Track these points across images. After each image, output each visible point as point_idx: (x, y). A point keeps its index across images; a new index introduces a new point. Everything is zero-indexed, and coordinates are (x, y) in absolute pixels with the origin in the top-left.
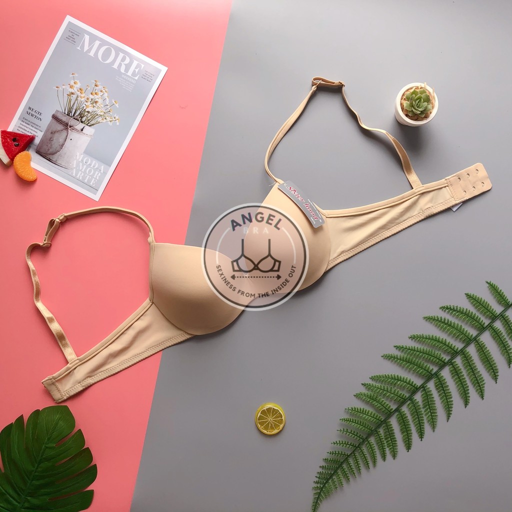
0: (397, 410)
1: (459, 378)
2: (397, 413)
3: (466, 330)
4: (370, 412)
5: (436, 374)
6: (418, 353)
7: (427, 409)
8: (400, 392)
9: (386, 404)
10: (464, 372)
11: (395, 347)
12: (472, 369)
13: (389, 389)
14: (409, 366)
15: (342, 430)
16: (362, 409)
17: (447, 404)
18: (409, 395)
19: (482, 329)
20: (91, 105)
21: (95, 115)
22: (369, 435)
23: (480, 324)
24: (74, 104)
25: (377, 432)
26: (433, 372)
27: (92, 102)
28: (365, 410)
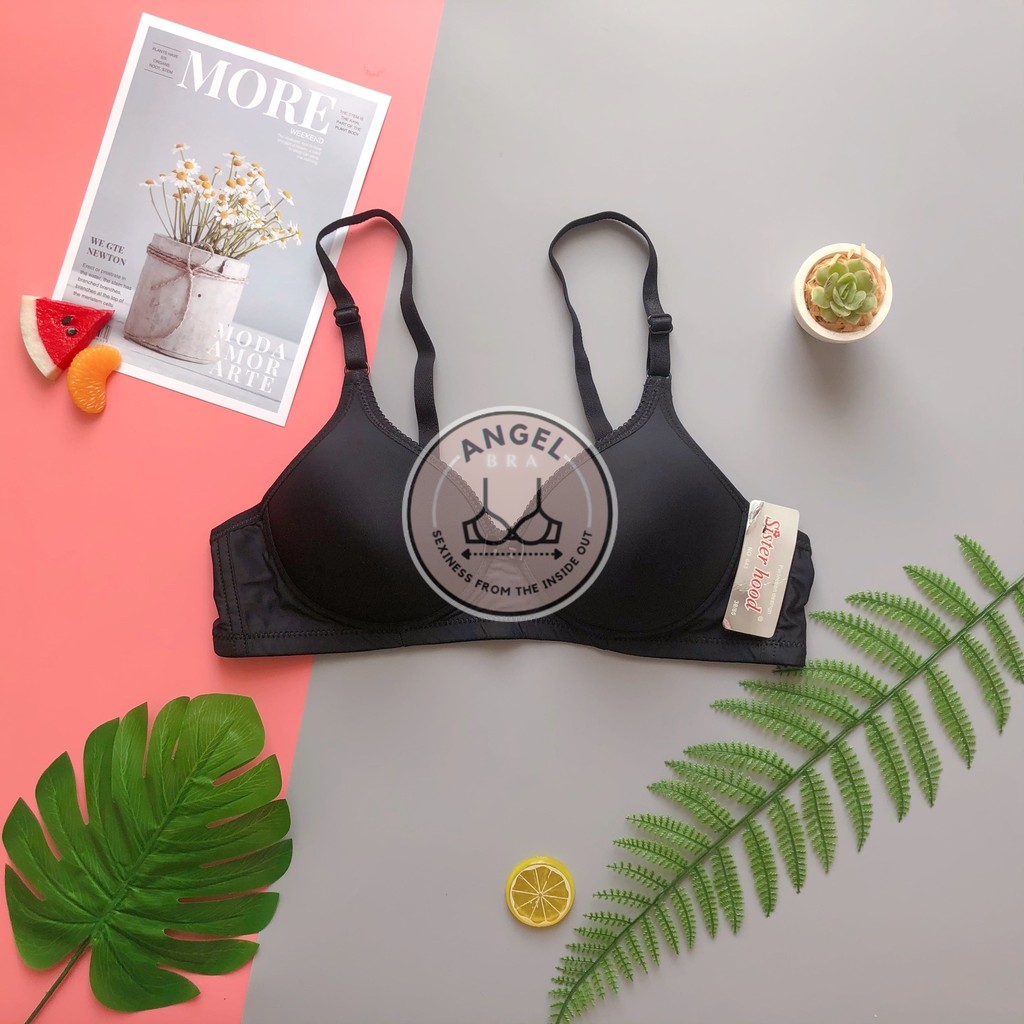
0: (745, 822)
1: (888, 753)
2: (743, 832)
3: (906, 645)
4: (683, 828)
5: (835, 743)
6: (796, 698)
7: (815, 822)
8: (751, 785)
9: (719, 810)
10: (899, 741)
13: (728, 776)
14: (774, 725)
15: (619, 865)
16: (665, 820)
18: (774, 789)
19: (943, 644)
20: (231, 210)
21: (244, 232)
22: (679, 879)
23: (939, 633)
24: (192, 213)
25: (698, 872)
26: (829, 739)
27: (232, 203)
28: (671, 822)
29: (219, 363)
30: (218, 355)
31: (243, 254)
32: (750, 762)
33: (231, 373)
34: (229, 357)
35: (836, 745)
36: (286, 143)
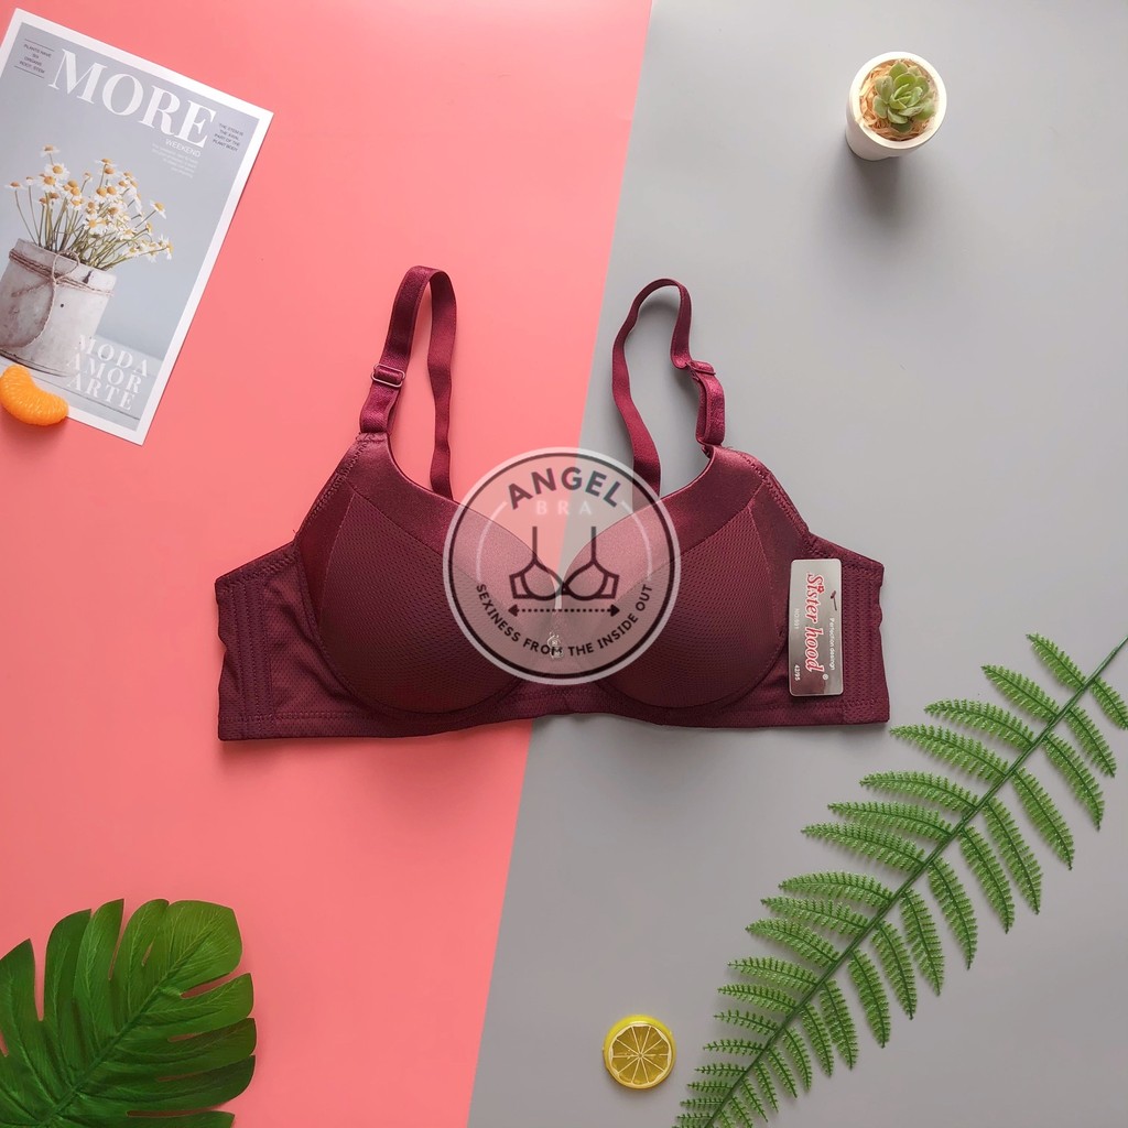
0: (849, 954)
1: (985, 865)
2: (848, 963)
3: (990, 753)
4: (787, 967)
5: (931, 861)
6: (884, 818)
7: (918, 945)
8: (851, 914)
9: (821, 944)
10: (994, 851)
11: (830, 807)
12: (1010, 842)
13: (826, 909)
14: (867, 848)
15: (726, 1014)
16: (768, 962)
17: (962, 928)
18: (874, 915)
19: (1027, 747)
22: (789, 1020)
23: (1023, 736)
25: (807, 1010)
26: (924, 858)
28: (774, 963)
32: (847, 891)
35: (932, 863)
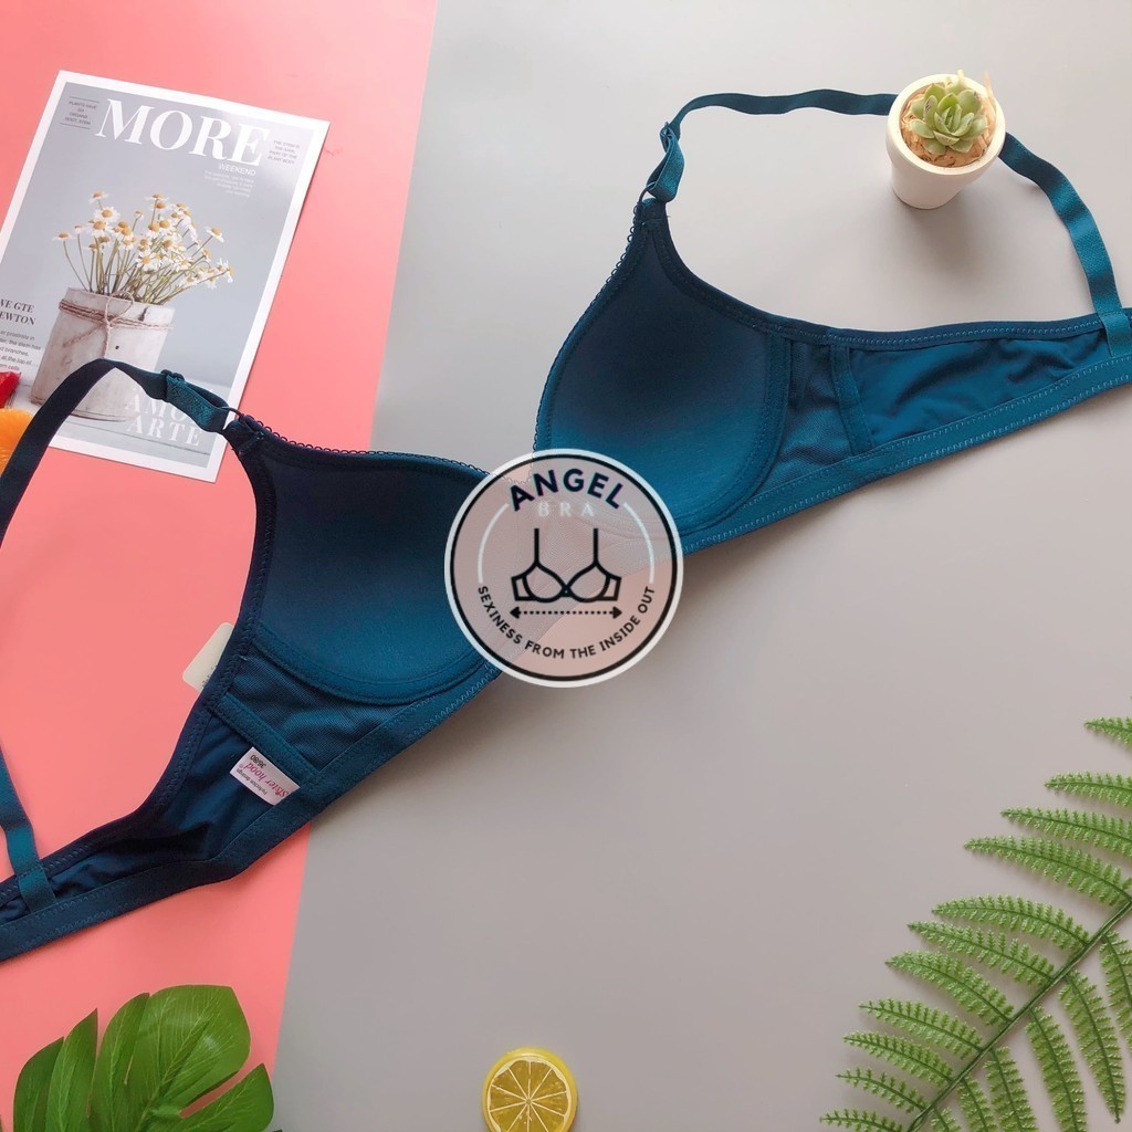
20: (154, 254)
21: (167, 276)
24: (111, 262)
27: (155, 247)
29: (139, 418)
30: (137, 409)
31: (167, 299)
33: (152, 427)
34: (151, 411)
36: (215, 179)
